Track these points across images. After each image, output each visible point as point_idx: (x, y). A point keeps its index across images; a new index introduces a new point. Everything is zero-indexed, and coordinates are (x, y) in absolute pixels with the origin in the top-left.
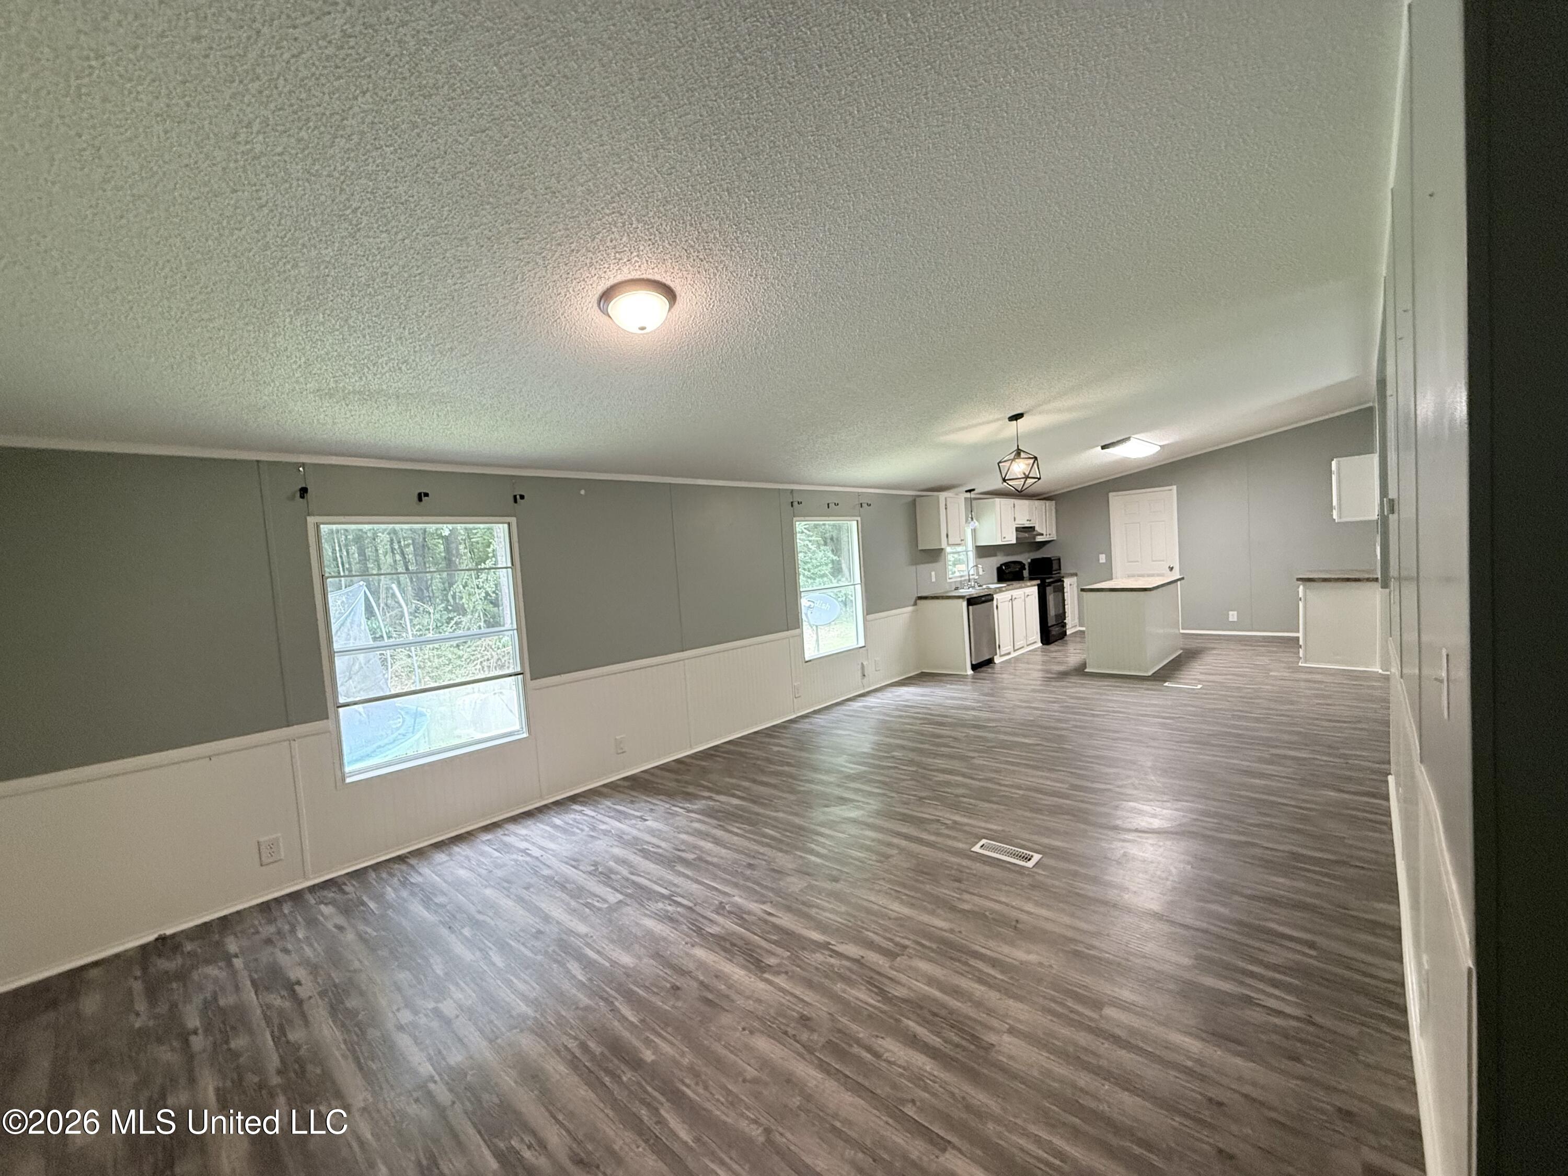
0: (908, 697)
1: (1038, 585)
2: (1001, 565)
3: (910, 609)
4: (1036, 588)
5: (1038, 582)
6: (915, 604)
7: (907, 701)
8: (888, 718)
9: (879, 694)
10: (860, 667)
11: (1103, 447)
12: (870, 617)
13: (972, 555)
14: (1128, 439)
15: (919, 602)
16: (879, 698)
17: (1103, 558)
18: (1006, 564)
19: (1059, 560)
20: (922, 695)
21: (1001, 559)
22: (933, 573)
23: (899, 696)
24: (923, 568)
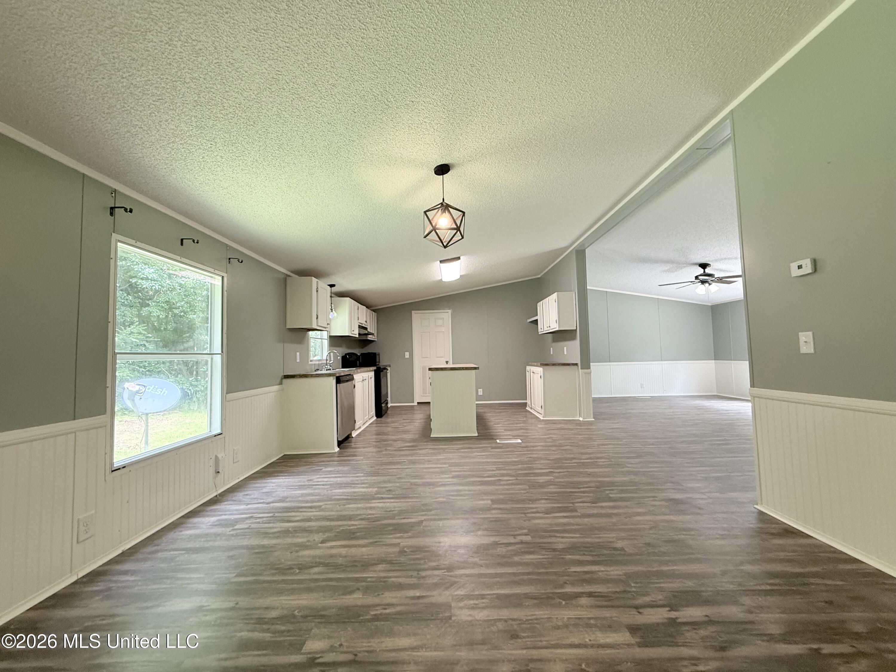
0: (281, 493)
1: (375, 371)
2: (346, 354)
3: (276, 388)
4: (374, 372)
5: (375, 368)
6: (281, 383)
7: (283, 500)
8: (266, 542)
9: (240, 495)
10: (212, 462)
11: (441, 262)
12: (230, 396)
13: (326, 343)
14: (459, 258)
15: (285, 381)
16: (240, 502)
17: (407, 355)
18: (348, 354)
19: (379, 355)
20: (301, 487)
21: (344, 350)
22: (298, 354)
23: (268, 494)
24: (290, 347)
